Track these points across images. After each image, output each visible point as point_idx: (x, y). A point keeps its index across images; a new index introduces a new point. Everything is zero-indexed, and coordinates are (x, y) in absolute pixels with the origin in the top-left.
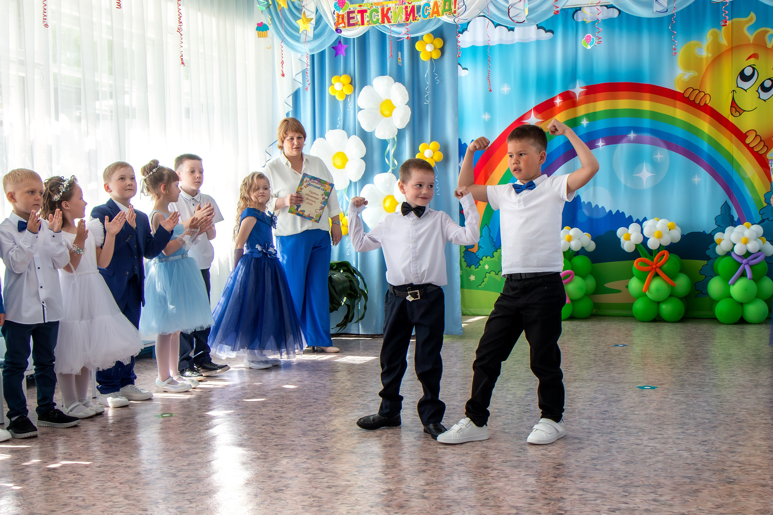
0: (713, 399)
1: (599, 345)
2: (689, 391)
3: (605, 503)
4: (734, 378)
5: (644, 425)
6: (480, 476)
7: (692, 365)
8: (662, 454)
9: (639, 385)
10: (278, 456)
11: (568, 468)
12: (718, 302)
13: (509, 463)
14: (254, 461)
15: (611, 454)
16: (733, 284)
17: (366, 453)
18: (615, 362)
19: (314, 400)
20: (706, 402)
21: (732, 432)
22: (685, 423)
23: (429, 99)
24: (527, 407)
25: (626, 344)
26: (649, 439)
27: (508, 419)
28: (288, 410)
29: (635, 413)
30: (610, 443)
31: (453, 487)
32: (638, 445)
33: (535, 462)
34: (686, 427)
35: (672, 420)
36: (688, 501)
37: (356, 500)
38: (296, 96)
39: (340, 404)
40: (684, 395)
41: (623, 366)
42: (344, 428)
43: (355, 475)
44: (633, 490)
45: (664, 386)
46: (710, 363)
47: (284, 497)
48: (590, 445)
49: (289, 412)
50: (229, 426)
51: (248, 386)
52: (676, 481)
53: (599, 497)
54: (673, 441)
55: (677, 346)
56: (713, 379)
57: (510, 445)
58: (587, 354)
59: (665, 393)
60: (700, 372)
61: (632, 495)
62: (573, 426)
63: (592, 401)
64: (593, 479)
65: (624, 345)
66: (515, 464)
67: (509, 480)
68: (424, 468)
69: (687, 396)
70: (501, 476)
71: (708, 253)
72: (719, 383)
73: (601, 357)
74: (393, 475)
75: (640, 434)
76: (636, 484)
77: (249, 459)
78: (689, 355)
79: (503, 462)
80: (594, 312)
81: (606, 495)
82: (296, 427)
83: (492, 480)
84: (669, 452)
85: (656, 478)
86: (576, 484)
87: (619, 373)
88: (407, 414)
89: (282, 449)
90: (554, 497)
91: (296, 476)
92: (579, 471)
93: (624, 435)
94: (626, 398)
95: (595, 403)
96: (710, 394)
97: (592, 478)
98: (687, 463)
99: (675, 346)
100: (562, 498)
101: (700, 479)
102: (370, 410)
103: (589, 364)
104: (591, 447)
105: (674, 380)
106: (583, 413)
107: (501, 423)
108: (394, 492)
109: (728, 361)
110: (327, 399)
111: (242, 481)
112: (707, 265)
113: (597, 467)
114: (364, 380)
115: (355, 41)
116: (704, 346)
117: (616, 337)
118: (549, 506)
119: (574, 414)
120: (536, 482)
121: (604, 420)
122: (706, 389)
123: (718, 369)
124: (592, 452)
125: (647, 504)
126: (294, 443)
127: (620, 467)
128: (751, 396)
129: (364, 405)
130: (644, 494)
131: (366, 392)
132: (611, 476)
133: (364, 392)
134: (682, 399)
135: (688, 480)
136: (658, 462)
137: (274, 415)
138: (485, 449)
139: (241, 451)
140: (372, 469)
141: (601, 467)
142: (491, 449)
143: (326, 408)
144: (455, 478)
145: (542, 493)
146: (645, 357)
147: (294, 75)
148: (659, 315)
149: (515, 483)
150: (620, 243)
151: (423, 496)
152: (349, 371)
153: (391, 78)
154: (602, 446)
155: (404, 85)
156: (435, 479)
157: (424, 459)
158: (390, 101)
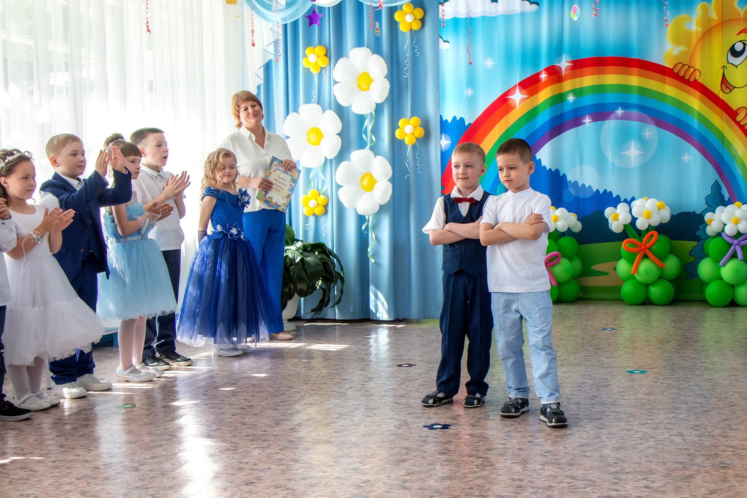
0: (705, 382)
1: (586, 329)
2: (680, 374)
3: (595, 491)
4: (725, 361)
5: (635, 410)
6: (463, 465)
7: (683, 348)
8: (654, 439)
9: (628, 370)
10: (249, 447)
11: (556, 455)
12: (708, 284)
13: (494, 452)
14: (223, 453)
15: (601, 441)
16: (724, 265)
17: (343, 443)
18: (603, 346)
19: (288, 389)
20: (698, 385)
21: (725, 416)
22: (676, 408)
23: (409, 71)
25: (614, 327)
26: (639, 424)
28: (260, 399)
29: (625, 397)
30: (599, 429)
31: (435, 477)
32: (628, 430)
33: (521, 449)
34: (677, 412)
35: (663, 405)
36: (681, 487)
38: (268, 67)
39: (316, 392)
40: (675, 379)
41: (612, 350)
42: (319, 417)
43: (331, 465)
44: (624, 477)
45: (654, 370)
46: (701, 347)
47: (256, 490)
48: (578, 431)
49: (261, 401)
50: (196, 416)
51: (217, 374)
52: (668, 467)
53: (588, 485)
54: (664, 426)
55: (667, 330)
56: (704, 362)
57: (495, 432)
58: (574, 339)
59: (656, 377)
60: (691, 355)
61: (623, 482)
63: (580, 386)
64: (583, 466)
65: (613, 329)
66: (501, 452)
67: (494, 469)
68: (405, 457)
69: (678, 380)
70: (486, 464)
71: (698, 233)
72: (711, 367)
73: (588, 341)
74: (372, 466)
75: (630, 419)
76: (627, 470)
77: (217, 451)
78: (679, 338)
79: (488, 450)
80: (580, 295)
81: (595, 482)
82: (268, 417)
83: (477, 469)
84: (661, 438)
85: (648, 464)
86: (565, 471)
87: (608, 358)
88: (386, 401)
89: (253, 440)
90: (541, 486)
91: (269, 468)
92: (568, 458)
93: (614, 420)
94: (616, 383)
95: (583, 388)
96: (701, 377)
97: (581, 465)
98: (679, 449)
99: (664, 329)
100: (550, 486)
101: (693, 465)
102: (347, 398)
103: (577, 349)
104: (580, 433)
105: (664, 364)
106: (571, 399)
108: (373, 482)
109: (720, 344)
110: (302, 387)
111: (210, 475)
112: (697, 246)
113: (587, 454)
114: (340, 367)
115: (331, 10)
116: (695, 329)
117: (604, 321)
118: (536, 495)
120: (523, 470)
121: (593, 405)
122: (697, 373)
123: (710, 352)
124: (581, 439)
125: (638, 491)
126: (266, 433)
127: (610, 454)
128: (743, 380)
129: (340, 392)
130: (636, 481)
131: (343, 380)
132: (600, 462)
133: (341, 379)
134: (673, 383)
135: (680, 466)
136: (649, 447)
137: (244, 404)
138: (469, 437)
139: (209, 442)
140: (350, 460)
141: (591, 454)
142: (475, 437)
143: (301, 396)
144: (438, 467)
145: (530, 481)
146: (634, 340)
147: (265, 44)
148: (648, 297)
149: (501, 472)
150: (608, 223)
151: (404, 486)
152: (324, 357)
153: (368, 50)
154: (591, 432)
155: (383, 58)
156: (416, 469)
157: (405, 448)
158: (368, 74)
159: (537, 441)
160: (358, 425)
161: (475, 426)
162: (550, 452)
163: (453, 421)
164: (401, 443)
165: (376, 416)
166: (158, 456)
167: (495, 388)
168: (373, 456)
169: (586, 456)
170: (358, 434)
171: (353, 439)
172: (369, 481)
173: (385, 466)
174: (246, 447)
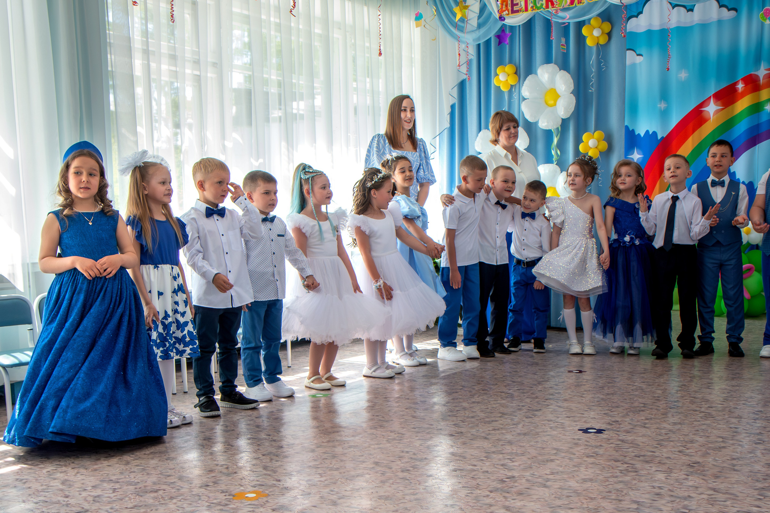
6: (607, 469)
11: (703, 466)
13: (641, 458)
23: (594, 86)
24: (675, 404)
27: (652, 415)
30: (756, 443)
31: (578, 478)
33: (670, 458)
37: (478, 484)
38: (462, 86)
47: (409, 478)
48: (733, 444)
57: (647, 440)
62: (720, 424)
64: (729, 479)
66: (648, 459)
67: (636, 475)
68: (553, 457)
70: (630, 470)
74: (520, 463)
79: (636, 456)
95: (749, 402)
97: (727, 478)
100: (689, 496)
102: (513, 399)
104: (734, 447)
106: (733, 412)
107: (643, 418)
108: (517, 478)
113: (736, 468)
115: (520, 28)
118: (673, 504)
119: (724, 413)
120: (666, 478)
124: (734, 452)
127: (761, 469)
132: (748, 477)
138: (619, 443)
140: (501, 456)
141: (741, 467)
144: (582, 469)
145: (670, 489)
149: (643, 479)
151: (545, 485)
153: (556, 66)
154: (746, 446)
155: (569, 73)
156: (561, 469)
157: (555, 449)
158: (555, 90)
159: (687, 451)
160: (517, 424)
161: (629, 432)
162: (699, 463)
163: (609, 427)
164: (553, 443)
165: (536, 417)
166: (333, 441)
167: (658, 397)
168: (523, 454)
169: (735, 470)
170: (514, 433)
171: (509, 437)
172: (514, 477)
173: (532, 464)
174: (411, 438)
